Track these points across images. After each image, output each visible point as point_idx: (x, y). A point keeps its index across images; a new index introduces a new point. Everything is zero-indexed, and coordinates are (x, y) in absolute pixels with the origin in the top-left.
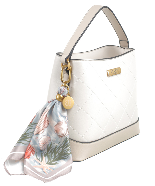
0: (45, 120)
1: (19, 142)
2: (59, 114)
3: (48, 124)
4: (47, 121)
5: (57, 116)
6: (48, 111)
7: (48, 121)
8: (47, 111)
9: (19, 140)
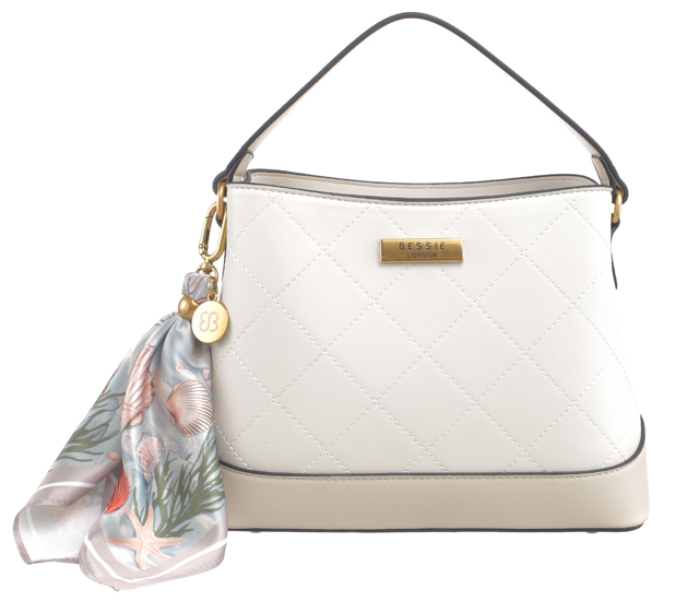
0: (144, 382)
1: (64, 457)
2: (178, 360)
3: (153, 394)
4: (149, 387)
5: (173, 365)
6: (152, 350)
7: (152, 384)
8: (148, 350)
9: (65, 451)
